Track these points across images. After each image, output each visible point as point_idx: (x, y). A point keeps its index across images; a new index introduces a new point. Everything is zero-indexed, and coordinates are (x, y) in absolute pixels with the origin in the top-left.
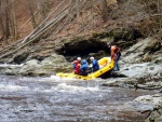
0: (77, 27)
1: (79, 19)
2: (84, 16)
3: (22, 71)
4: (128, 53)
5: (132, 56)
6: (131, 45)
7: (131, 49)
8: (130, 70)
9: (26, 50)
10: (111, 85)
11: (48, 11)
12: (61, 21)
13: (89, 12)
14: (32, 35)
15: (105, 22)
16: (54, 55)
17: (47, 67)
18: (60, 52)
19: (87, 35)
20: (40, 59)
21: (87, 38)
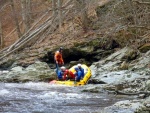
0: (59, 37)
1: (61, 29)
2: (66, 27)
3: (7, 77)
5: (110, 64)
6: (109, 54)
7: (110, 58)
8: (109, 78)
9: (11, 57)
10: (92, 91)
11: (32, 22)
12: (45, 31)
13: (71, 24)
14: (17, 44)
15: (86, 32)
16: (38, 62)
17: (31, 73)
18: (43, 59)
19: (69, 44)
20: (25, 66)
21: (68, 47)
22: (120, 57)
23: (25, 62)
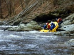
0: (42, 9)
1: (43, 5)
2: (45, 3)
3: (17, 29)
4: (65, 20)
5: (67, 21)
6: (67, 16)
7: (67, 18)
8: (67, 28)
9: (19, 19)
10: (58, 35)
12: (35, 6)
13: (48, 2)
14: (22, 13)
15: (55, 6)
16: (32, 21)
17: (29, 27)
18: (34, 20)
19: (47, 12)
20: (26, 24)
21: (47, 14)
22: (72, 18)
23: (26, 21)
